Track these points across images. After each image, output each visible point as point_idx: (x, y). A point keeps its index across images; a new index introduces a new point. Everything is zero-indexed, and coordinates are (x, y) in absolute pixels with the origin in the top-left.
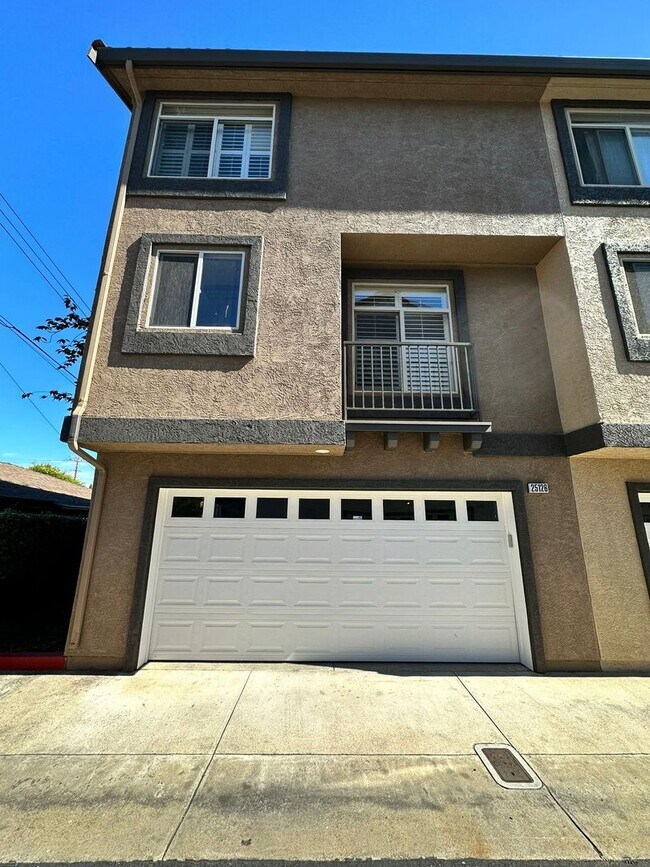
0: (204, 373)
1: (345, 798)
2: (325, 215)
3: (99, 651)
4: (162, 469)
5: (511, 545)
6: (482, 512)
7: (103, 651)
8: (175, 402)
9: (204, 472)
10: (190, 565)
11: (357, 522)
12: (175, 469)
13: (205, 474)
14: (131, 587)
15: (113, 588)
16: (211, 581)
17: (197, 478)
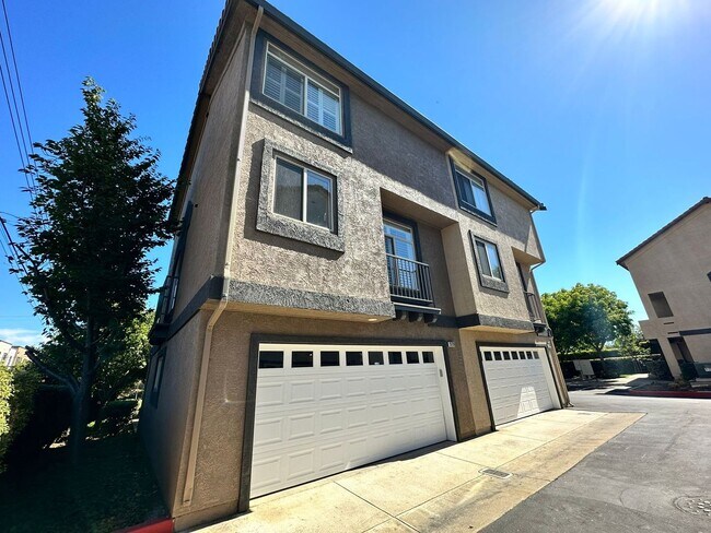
0: (315, 258)
1: (471, 505)
2: (372, 172)
3: (212, 501)
4: (262, 327)
5: (441, 375)
6: (428, 358)
7: (216, 501)
8: (299, 277)
9: (294, 331)
10: (277, 408)
11: (377, 366)
12: (271, 327)
13: (294, 332)
14: (240, 433)
15: (222, 438)
16: (293, 419)
17: (288, 335)
